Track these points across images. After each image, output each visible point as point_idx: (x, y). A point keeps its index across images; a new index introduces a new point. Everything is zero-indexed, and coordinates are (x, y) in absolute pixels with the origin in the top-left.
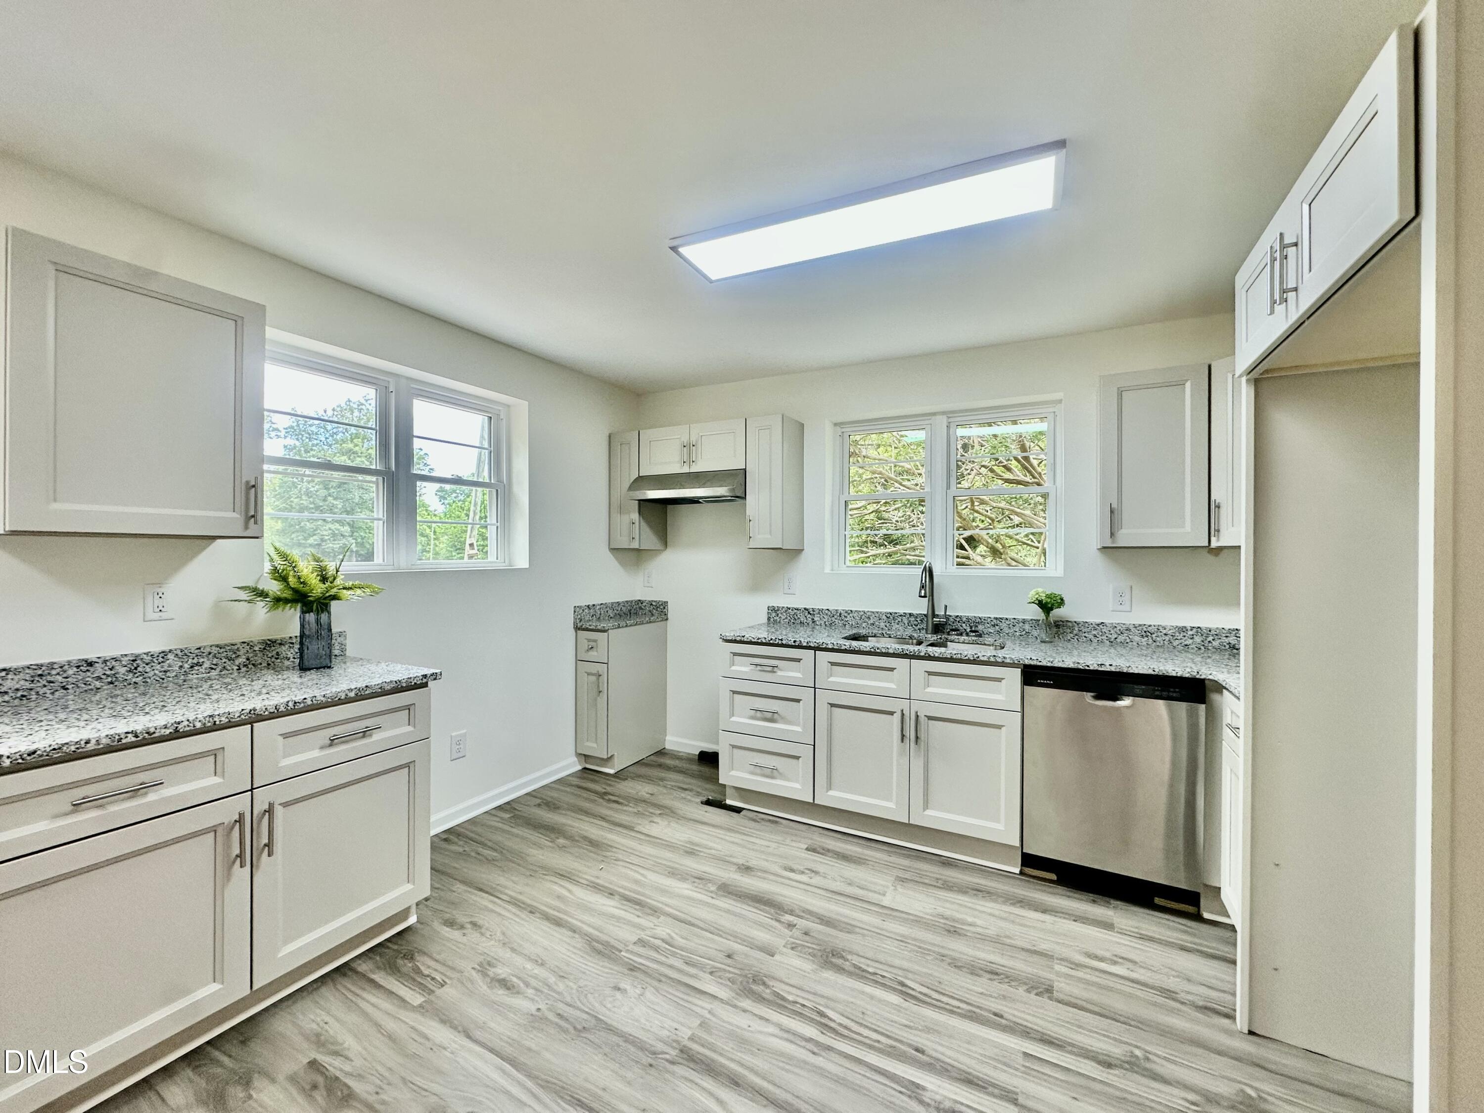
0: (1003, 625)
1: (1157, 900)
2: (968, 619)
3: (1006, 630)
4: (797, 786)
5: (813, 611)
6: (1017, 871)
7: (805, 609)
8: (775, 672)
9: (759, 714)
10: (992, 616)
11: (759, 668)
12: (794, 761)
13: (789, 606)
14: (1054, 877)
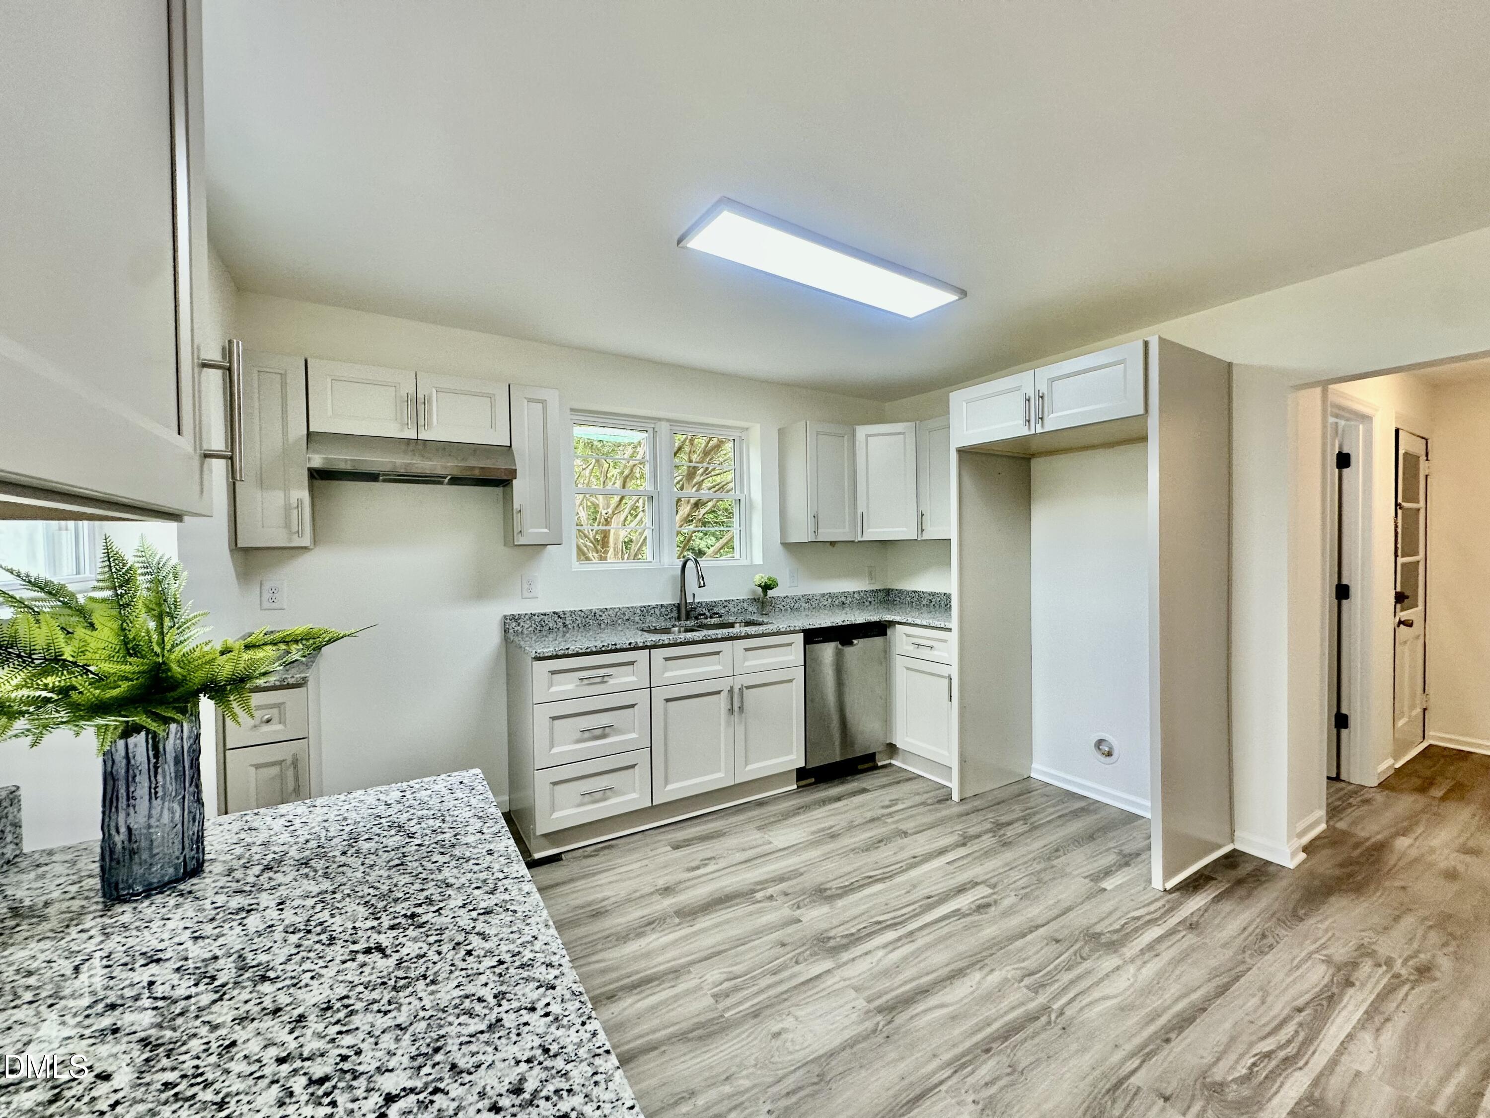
0: (731, 606)
1: (860, 767)
2: (707, 604)
3: (733, 610)
4: (634, 795)
5: (564, 614)
6: (795, 787)
7: (554, 613)
8: (606, 682)
9: (587, 735)
10: (723, 599)
11: (586, 682)
12: (631, 771)
13: (533, 612)
14: (813, 780)
